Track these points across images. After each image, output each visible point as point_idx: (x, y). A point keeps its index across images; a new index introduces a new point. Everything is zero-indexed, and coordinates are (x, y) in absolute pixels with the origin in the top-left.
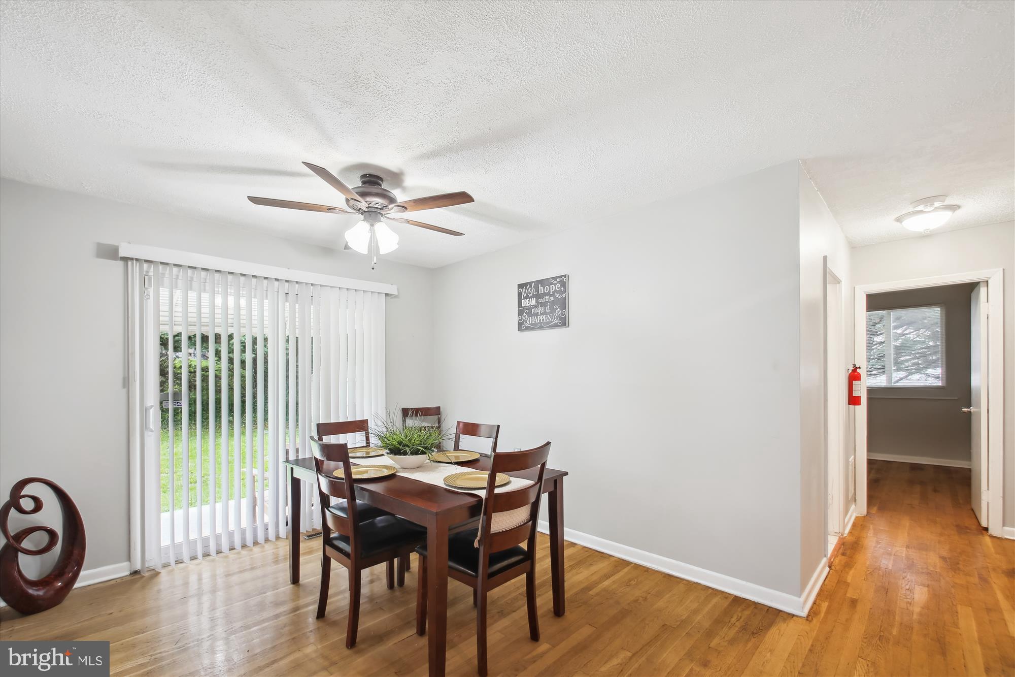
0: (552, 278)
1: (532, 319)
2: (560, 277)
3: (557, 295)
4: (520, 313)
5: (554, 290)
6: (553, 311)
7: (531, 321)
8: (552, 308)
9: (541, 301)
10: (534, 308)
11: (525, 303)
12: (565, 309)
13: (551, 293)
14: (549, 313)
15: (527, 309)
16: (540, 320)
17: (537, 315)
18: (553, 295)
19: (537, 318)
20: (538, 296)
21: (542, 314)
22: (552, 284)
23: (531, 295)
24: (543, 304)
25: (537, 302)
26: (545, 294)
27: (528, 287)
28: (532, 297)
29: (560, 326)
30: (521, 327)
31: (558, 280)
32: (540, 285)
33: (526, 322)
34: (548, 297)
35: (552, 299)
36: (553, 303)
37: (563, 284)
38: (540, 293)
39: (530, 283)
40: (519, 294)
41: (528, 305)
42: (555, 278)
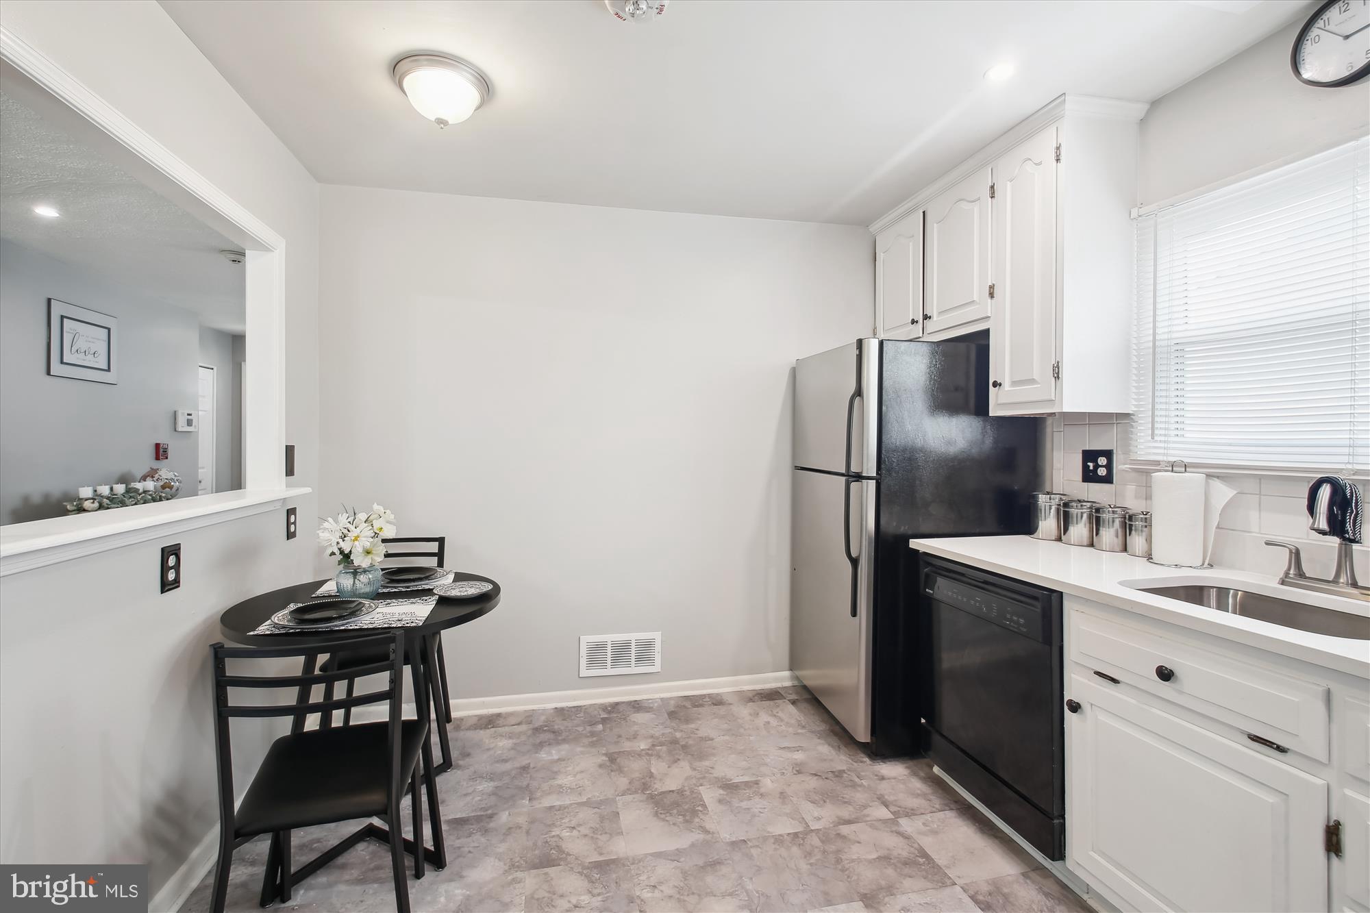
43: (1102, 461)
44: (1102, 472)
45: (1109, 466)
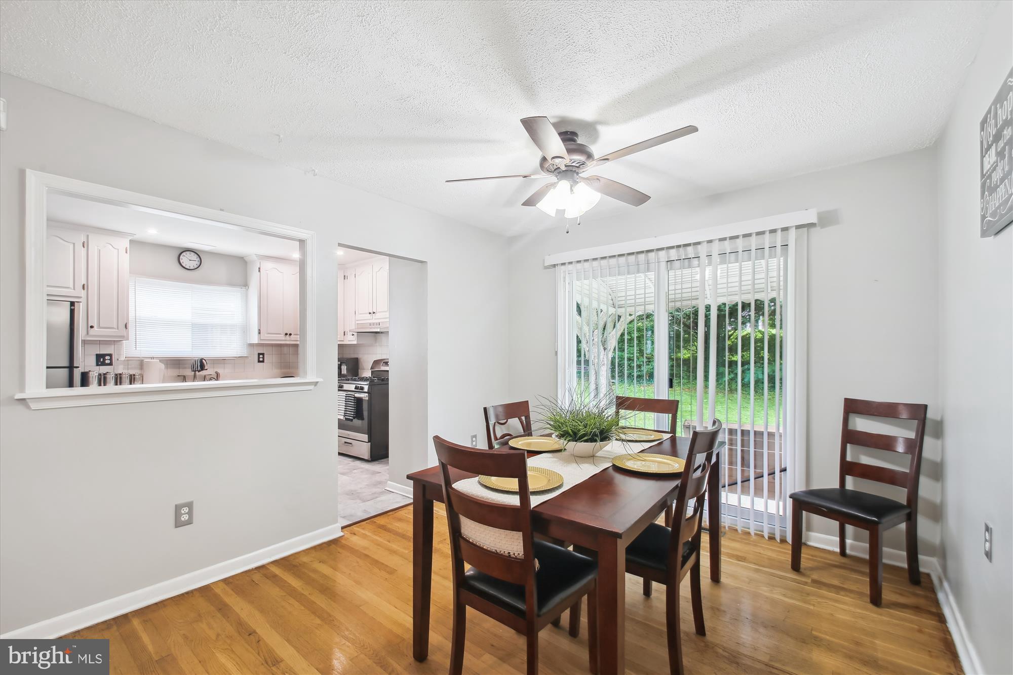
13: (1009, 117)
20: (997, 136)
22: (1010, 89)
23: (991, 138)
26: (1004, 125)
27: (988, 120)
28: (992, 143)
32: (998, 105)
38: (998, 125)
43: (107, 357)
44: (108, 362)
45: (111, 359)
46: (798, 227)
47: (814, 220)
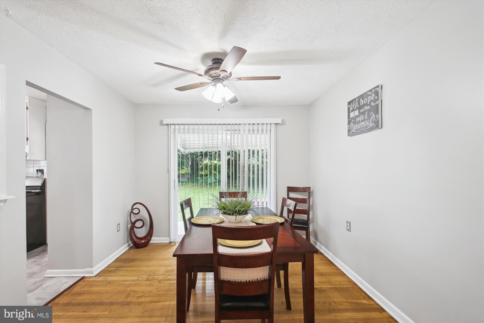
0: (369, 91)
1: (356, 126)
2: (375, 88)
3: (373, 104)
4: (349, 123)
5: (370, 100)
6: (369, 116)
7: (355, 128)
8: (369, 114)
9: (362, 110)
10: (357, 117)
11: (352, 115)
12: (378, 113)
13: (368, 103)
14: (367, 120)
15: (353, 119)
16: (361, 126)
17: (359, 122)
18: (370, 104)
19: (359, 124)
20: (359, 108)
21: (362, 121)
22: (369, 95)
23: (356, 108)
24: (363, 113)
25: (359, 112)
26: (364, 105)
27: (354, 102)
28: (356, 109)
29: (374, 128)
30: (350, 133)
31: (373, 91)
32: (361, 99)
33: (352, 128)
34: (366, 107)
35: (369, 107)
36: (369, 111)
37: (377, 93)
38: (361, 105)
39: (355, 99)
40: (349, 109)
41: (354, 116)
42: (371, 91)
46: (275, 124)
47: (280, 122)
